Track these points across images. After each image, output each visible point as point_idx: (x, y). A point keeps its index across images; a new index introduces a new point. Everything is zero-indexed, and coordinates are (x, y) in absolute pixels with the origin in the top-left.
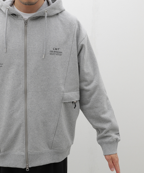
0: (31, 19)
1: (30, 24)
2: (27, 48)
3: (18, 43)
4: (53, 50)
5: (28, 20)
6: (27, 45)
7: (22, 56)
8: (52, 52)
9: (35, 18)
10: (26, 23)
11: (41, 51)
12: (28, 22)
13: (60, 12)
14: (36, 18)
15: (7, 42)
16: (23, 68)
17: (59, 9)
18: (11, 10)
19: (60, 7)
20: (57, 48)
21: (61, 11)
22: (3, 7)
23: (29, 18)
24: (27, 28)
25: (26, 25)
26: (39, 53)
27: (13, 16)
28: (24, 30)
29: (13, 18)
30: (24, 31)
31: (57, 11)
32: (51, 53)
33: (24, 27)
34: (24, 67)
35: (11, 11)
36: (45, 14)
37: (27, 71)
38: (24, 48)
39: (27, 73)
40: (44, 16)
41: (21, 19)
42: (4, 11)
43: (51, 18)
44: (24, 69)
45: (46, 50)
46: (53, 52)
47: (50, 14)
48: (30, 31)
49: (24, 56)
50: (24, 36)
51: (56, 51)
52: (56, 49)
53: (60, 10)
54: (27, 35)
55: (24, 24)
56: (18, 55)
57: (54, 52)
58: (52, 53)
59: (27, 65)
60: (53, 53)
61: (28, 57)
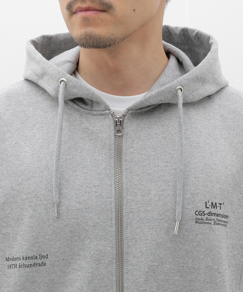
0: (132, 113)
1: (130, 127)
2: (125, 202)
3: (94, 189)
4: (205, 209)
5: (124, 116)
6: (124, 195)
7: (110, 229)
8: (202, 213)
9: (144, 110)
10: (119, 124)
11: (167, 213)
12: (125, 121)
13: (217, 92)
14: (149, 111)
15: (60, 184)
16: (113, 268)
17: (215, 81)
18: (74, 87)
19: (216, 77)
20: (218, 201)
21: (218, 88)
22: (46, 78)
23: (129, 110)
24: (124, 139)
25: (119, 131)
26: (162, 219)
27: (76, 106)
28: (113, 146)
29: (78, 110)
30: (113, 149)
31: (210, 89)
32: (199, 217)
33: (113, 137)
34: (114, 265)
35: (75, 90)
36: (176, 95)
37: (125, 276)
38: (114, 205)
39: (125, 285)
40: (173, 102)
41: (102, 115)
42: (50, 89)
43: (192, 110)
44: (114, 271)
45: (183, 207)
46: (206, 216)
47: (191, 97)
48: (132, 150)
49: (114, 229)
50: (113, 164)
51: (213, 211)
52: (214, 206)
53: (218, 84)
54: (124, 163)
55: (113, 128)
56: (95, 226)
57: (210, 214)
58: (201, 217)
59: (125, 258)
60: (204, 218)
61: (127, 233)
